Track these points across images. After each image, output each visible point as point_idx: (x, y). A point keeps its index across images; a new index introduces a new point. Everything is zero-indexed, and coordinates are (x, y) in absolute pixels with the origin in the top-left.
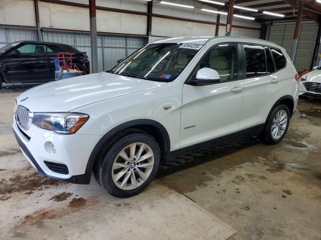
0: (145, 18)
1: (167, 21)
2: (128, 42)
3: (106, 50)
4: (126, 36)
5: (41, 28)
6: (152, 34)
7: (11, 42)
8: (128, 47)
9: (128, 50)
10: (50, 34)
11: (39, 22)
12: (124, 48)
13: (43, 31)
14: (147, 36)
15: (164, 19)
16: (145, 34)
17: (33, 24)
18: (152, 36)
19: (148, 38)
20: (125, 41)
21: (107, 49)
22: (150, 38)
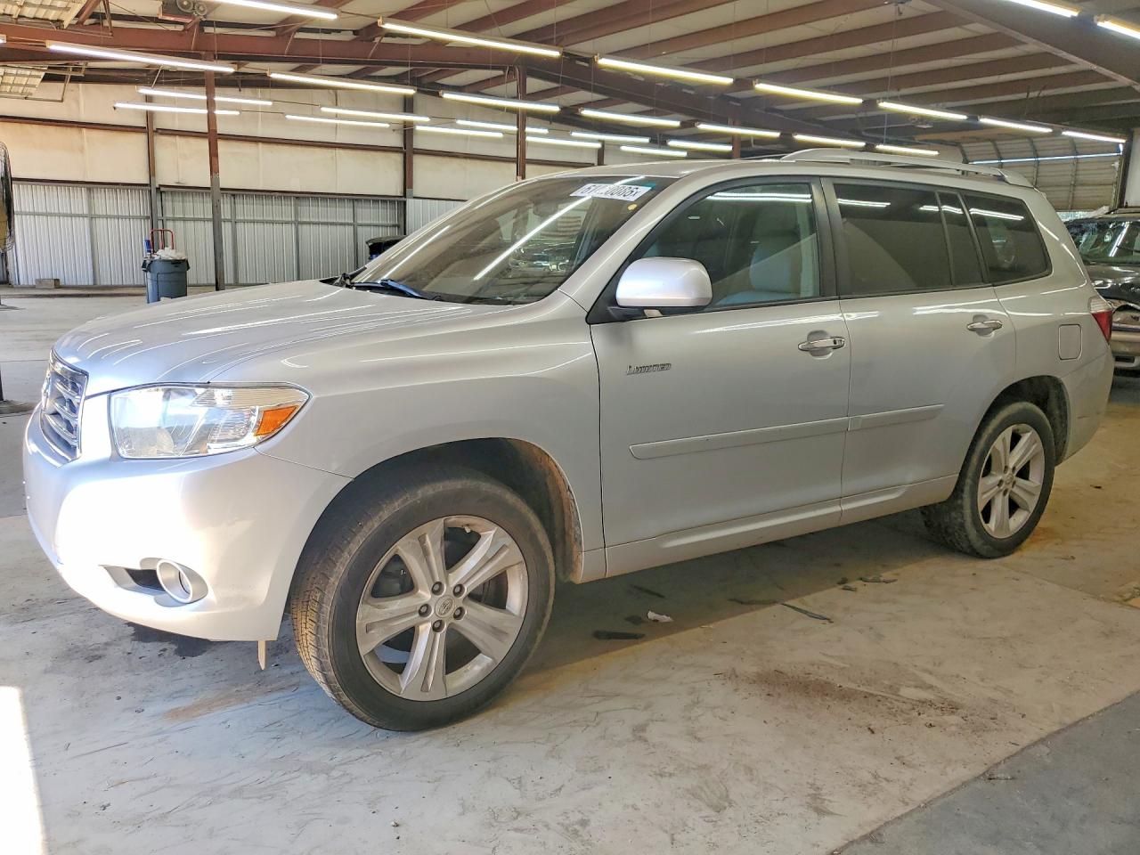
0: (398, 158)
1: (455, 162)
2: (359, 211)
3: (304, 229)
4: (355, 199)
5: (157, 186)
6: (415, 194)
7: (97, 213)
8: (360, 222)
9: (360, 229)
10: (178, 198)
11: (154, 175)
12: (349, 224)
13: (164, 192)
14: (403, 199)
15: (447, 159)
16: (399, 194)
17: (143, 178)
18: (415, 198)
19: (405, 203)
20: (352, 210)
21: (305, 227)
22: (410, 202)
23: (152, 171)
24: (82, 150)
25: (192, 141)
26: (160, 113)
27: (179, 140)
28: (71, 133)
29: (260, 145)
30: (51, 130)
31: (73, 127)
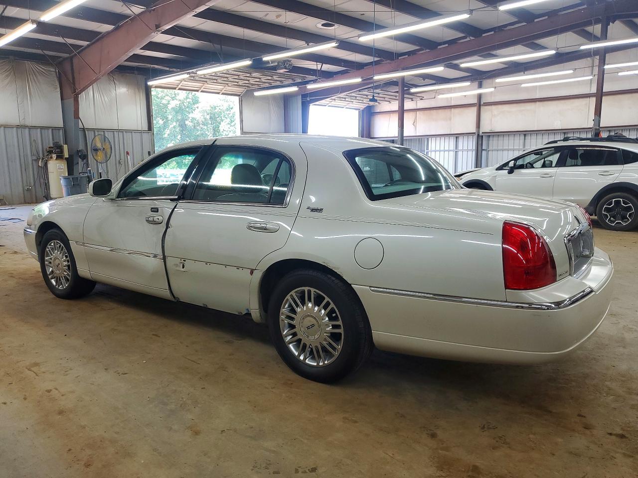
23: (478, 126)
24: (450, 119)
25: (500, 107)
26: (485, 94)
27: (494, 107)
28: (447, 111)
29: (538, 103)
30: (440, 111)
31: (446, 109)
